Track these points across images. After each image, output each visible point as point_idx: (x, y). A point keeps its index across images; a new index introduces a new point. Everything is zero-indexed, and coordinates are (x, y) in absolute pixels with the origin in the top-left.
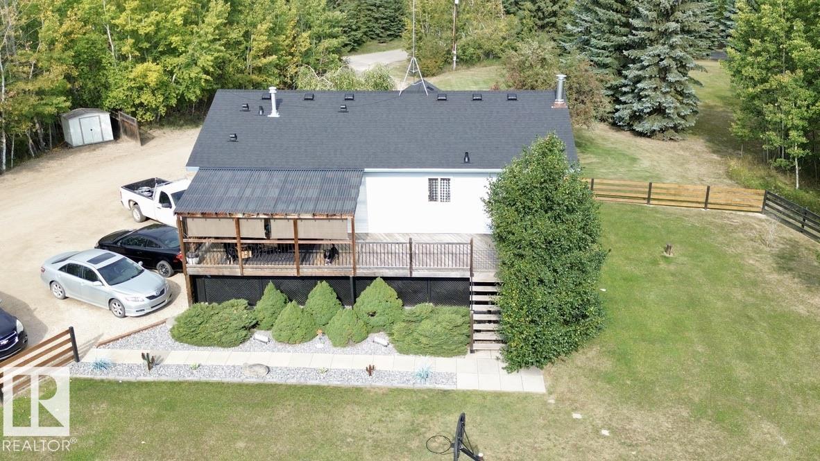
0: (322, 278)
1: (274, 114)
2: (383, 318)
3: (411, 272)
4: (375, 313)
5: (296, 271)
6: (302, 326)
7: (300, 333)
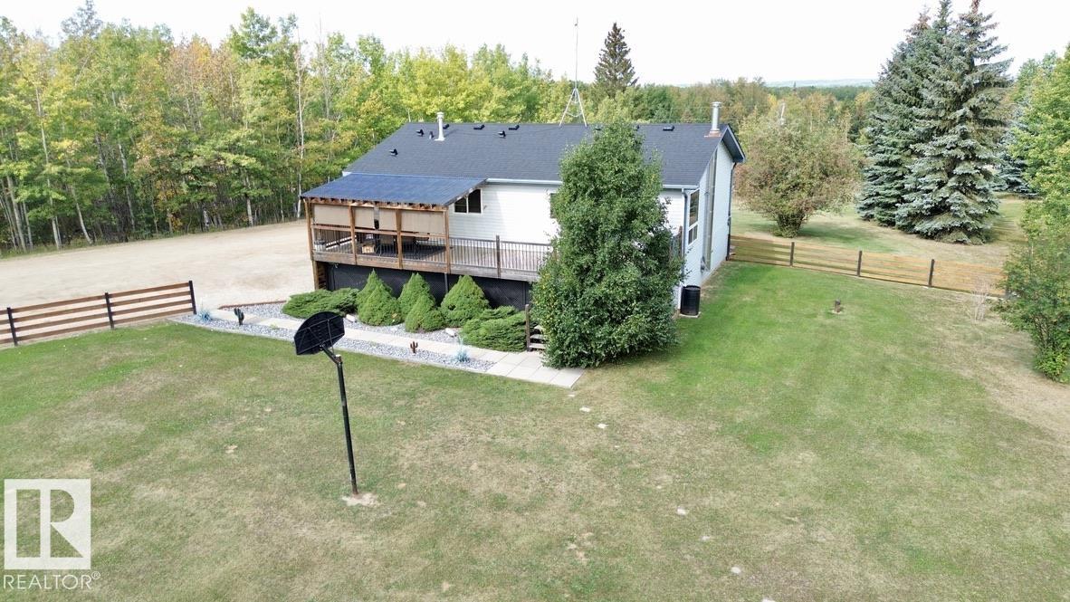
0: (415, 272)
1: (441, 138)
2: (459, 312)
3: (499, 274)
4: (454, 307)
5: (398, 263)
6: (383, 309)
7: (379, 315)
